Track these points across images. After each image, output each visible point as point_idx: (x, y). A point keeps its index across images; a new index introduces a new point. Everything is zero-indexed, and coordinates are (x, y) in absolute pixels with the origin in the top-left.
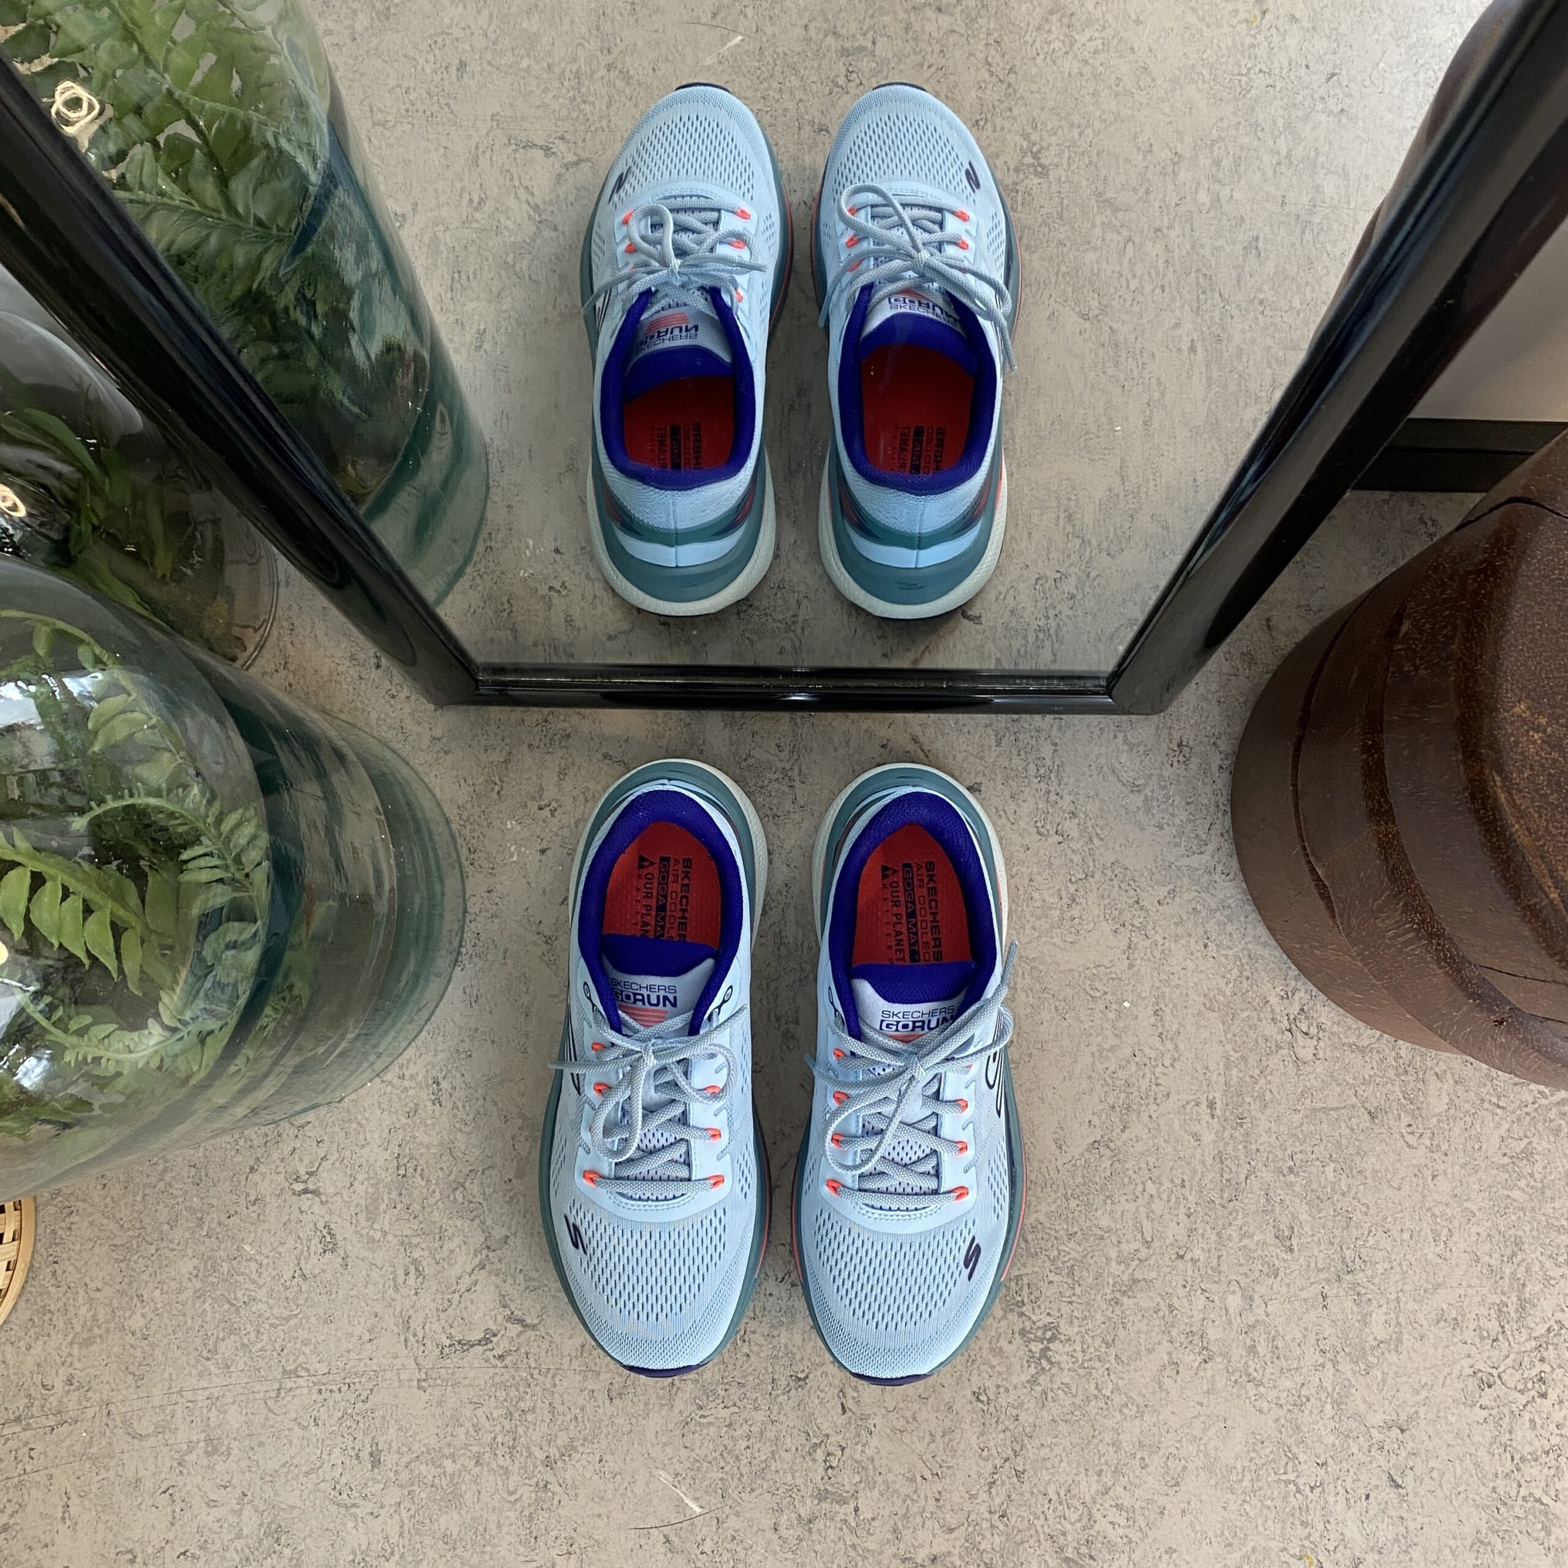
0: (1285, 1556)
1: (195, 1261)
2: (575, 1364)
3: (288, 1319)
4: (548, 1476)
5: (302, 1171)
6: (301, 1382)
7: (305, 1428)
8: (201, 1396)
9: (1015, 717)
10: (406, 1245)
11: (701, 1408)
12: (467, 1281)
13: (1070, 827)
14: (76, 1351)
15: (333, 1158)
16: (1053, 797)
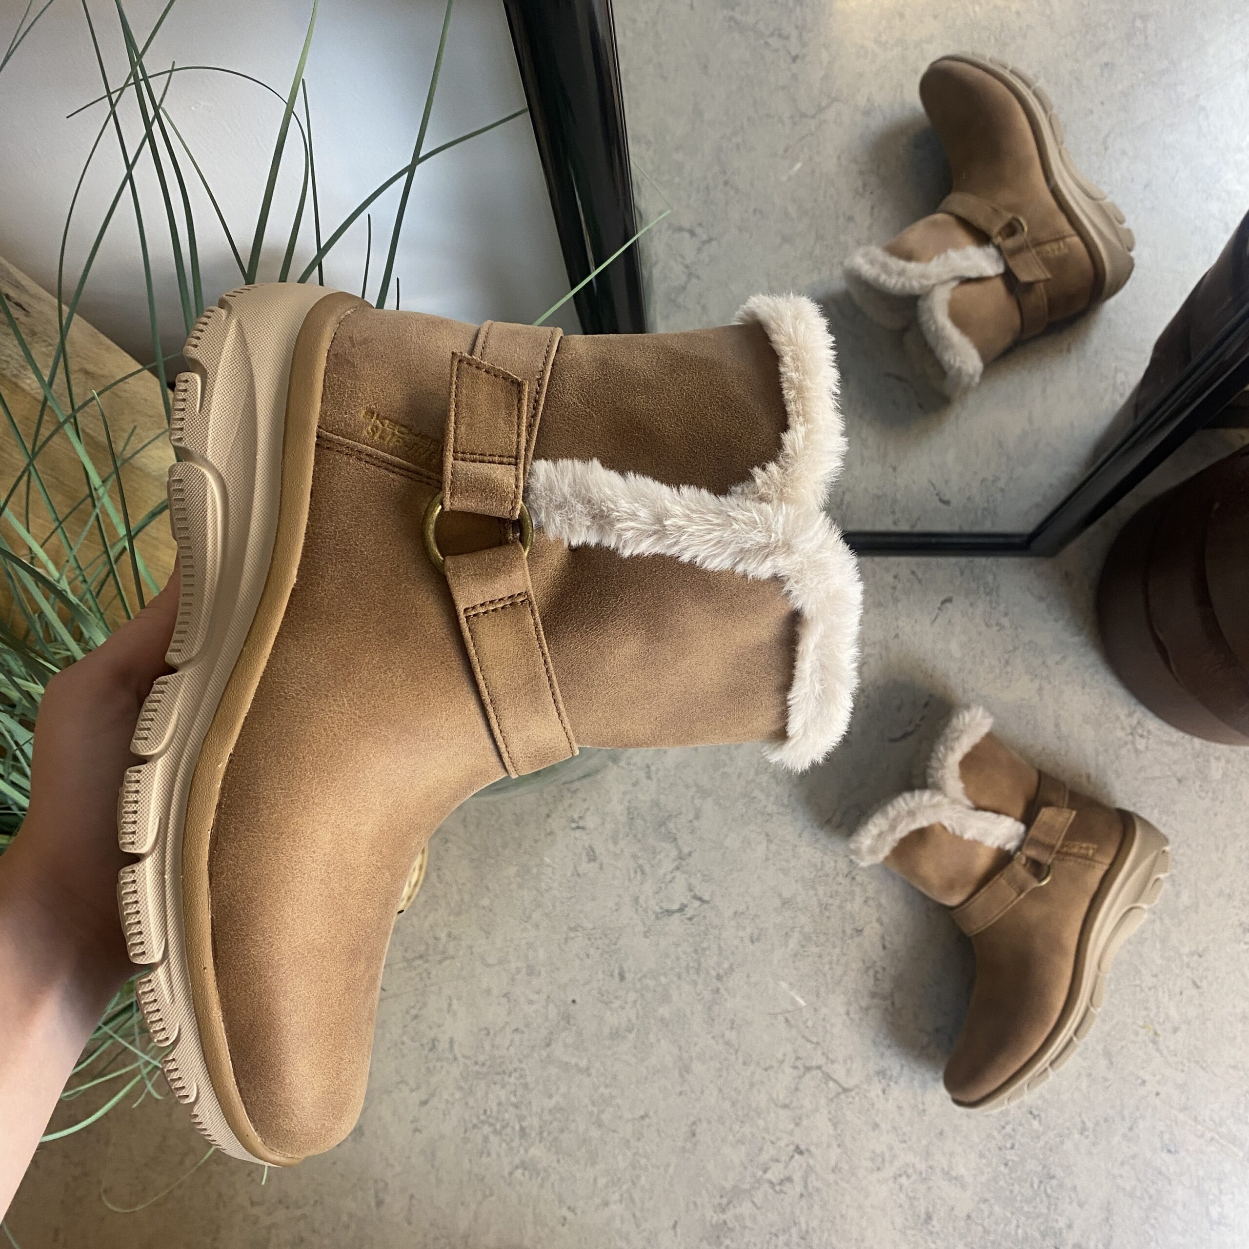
0: (1135, 1027)
1: (517, 868)
2: (733, 923)
3: (571, 898)
4: (719, 985)
5: (576, 816)
6: (579, 934)
7: (582, 960)
8: (524, 942)
9: (971, 559)
10: (634, 857)
11: (803, 946)
12: (669, 877)
13: (1005, 621)
14: (452, 918)
15: (592, 808)
16: (994, 605)
